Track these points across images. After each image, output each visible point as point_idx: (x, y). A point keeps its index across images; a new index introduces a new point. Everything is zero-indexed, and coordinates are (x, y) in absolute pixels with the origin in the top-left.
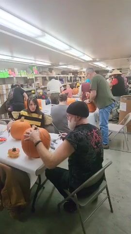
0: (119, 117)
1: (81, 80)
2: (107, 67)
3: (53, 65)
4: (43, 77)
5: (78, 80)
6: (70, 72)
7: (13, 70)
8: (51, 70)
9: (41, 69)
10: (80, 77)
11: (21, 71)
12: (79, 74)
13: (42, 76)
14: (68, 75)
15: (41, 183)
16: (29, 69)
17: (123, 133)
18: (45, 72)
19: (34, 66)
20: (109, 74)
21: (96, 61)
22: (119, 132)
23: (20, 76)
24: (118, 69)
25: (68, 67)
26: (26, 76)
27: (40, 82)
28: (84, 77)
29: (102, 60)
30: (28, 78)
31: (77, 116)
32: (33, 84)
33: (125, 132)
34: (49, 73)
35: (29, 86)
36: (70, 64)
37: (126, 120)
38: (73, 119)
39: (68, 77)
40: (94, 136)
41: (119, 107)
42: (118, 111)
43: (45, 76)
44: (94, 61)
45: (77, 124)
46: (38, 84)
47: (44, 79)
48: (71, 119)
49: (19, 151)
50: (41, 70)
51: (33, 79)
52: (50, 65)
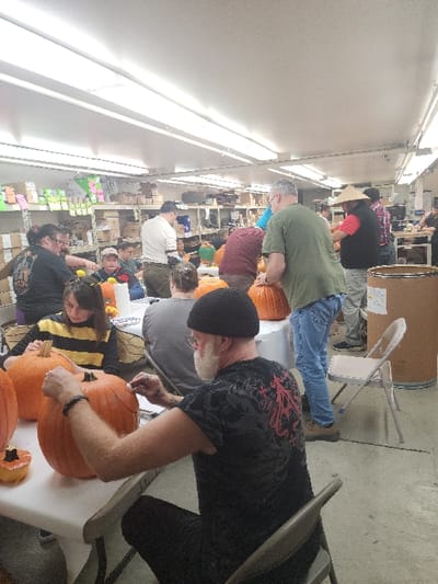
0: (369, 334)
1: (245, 221)
2: (325, 178)
3: (153, 173)
4: (121, 212)
5: (238, 222)
6: (211, 196)
7: (19, 188)
8: (147, 189)
9: (115, 185)
10: (243, 212)
11: (49, 192)
12: (238, 201)
13: (119, 207)
14: (204, 203)
15: (107, 576)
16: (74, 186)
17: (381, 384)
18: (129, 194)
19: (93, 176)
20: (332, 201)
21: (288, 161)
22: (368, 383)
23: (44, 208)
24: (357, 186)
25: (203, 181)
26: (65, 208)
27: (112, 225)
28: (254, 211)
29: (308, 157)
30: (72, 213)
31: (219, 338)
32: (89, 234)
33: (385, 381)
34: (143, 199)
35: (75, 238)
36: (212, 171)
37: (386, 342)
38: (209, 347)
39: (203, 211)
40: (279, 399)
41: (364, 304)
42: (365, 315)
43: (128, 208)
44: (284, 160)
45: (221, 361)
46: (106, 232)
47: (127, 217)
48: (203, 345)
49: (29, 459)
50: (116, 190)
51: (89, 217)
52: (146, 172)
